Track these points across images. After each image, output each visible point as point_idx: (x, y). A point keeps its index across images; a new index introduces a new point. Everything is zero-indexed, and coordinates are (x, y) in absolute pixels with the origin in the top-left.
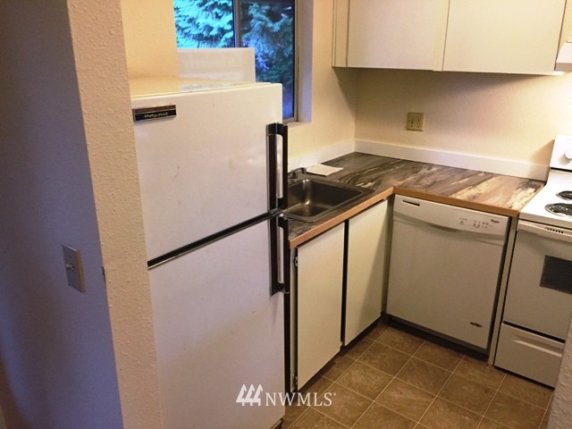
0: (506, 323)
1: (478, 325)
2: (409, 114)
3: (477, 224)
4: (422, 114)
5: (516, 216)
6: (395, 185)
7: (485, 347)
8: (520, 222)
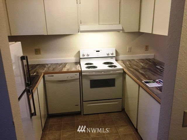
0: (84, 101)
1: (77, 105)
2: (35, 49)
3: (72, 77)
4: (40, 49)
5: (81, 72)
6: (43, 72)
7: (80, 111)
8: (83, 73)
